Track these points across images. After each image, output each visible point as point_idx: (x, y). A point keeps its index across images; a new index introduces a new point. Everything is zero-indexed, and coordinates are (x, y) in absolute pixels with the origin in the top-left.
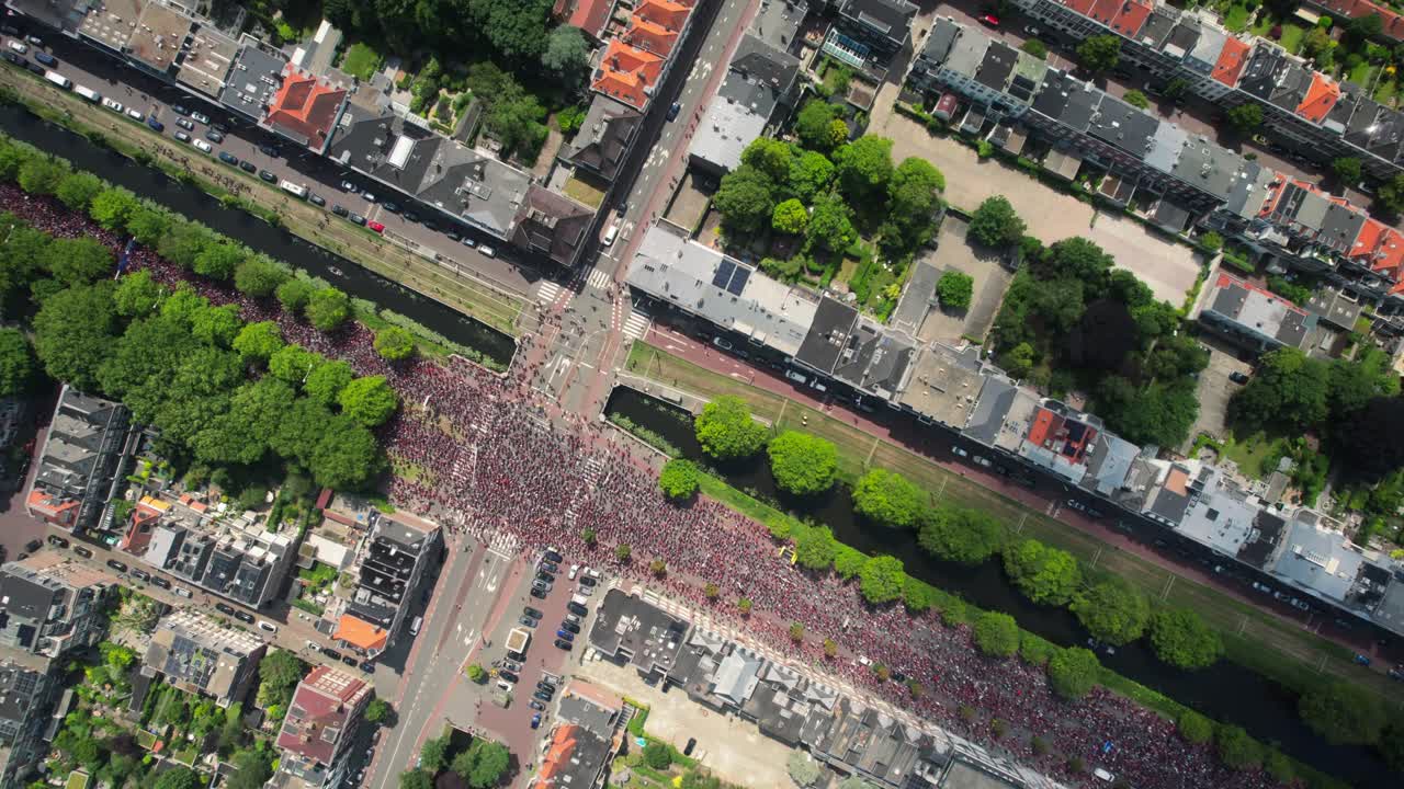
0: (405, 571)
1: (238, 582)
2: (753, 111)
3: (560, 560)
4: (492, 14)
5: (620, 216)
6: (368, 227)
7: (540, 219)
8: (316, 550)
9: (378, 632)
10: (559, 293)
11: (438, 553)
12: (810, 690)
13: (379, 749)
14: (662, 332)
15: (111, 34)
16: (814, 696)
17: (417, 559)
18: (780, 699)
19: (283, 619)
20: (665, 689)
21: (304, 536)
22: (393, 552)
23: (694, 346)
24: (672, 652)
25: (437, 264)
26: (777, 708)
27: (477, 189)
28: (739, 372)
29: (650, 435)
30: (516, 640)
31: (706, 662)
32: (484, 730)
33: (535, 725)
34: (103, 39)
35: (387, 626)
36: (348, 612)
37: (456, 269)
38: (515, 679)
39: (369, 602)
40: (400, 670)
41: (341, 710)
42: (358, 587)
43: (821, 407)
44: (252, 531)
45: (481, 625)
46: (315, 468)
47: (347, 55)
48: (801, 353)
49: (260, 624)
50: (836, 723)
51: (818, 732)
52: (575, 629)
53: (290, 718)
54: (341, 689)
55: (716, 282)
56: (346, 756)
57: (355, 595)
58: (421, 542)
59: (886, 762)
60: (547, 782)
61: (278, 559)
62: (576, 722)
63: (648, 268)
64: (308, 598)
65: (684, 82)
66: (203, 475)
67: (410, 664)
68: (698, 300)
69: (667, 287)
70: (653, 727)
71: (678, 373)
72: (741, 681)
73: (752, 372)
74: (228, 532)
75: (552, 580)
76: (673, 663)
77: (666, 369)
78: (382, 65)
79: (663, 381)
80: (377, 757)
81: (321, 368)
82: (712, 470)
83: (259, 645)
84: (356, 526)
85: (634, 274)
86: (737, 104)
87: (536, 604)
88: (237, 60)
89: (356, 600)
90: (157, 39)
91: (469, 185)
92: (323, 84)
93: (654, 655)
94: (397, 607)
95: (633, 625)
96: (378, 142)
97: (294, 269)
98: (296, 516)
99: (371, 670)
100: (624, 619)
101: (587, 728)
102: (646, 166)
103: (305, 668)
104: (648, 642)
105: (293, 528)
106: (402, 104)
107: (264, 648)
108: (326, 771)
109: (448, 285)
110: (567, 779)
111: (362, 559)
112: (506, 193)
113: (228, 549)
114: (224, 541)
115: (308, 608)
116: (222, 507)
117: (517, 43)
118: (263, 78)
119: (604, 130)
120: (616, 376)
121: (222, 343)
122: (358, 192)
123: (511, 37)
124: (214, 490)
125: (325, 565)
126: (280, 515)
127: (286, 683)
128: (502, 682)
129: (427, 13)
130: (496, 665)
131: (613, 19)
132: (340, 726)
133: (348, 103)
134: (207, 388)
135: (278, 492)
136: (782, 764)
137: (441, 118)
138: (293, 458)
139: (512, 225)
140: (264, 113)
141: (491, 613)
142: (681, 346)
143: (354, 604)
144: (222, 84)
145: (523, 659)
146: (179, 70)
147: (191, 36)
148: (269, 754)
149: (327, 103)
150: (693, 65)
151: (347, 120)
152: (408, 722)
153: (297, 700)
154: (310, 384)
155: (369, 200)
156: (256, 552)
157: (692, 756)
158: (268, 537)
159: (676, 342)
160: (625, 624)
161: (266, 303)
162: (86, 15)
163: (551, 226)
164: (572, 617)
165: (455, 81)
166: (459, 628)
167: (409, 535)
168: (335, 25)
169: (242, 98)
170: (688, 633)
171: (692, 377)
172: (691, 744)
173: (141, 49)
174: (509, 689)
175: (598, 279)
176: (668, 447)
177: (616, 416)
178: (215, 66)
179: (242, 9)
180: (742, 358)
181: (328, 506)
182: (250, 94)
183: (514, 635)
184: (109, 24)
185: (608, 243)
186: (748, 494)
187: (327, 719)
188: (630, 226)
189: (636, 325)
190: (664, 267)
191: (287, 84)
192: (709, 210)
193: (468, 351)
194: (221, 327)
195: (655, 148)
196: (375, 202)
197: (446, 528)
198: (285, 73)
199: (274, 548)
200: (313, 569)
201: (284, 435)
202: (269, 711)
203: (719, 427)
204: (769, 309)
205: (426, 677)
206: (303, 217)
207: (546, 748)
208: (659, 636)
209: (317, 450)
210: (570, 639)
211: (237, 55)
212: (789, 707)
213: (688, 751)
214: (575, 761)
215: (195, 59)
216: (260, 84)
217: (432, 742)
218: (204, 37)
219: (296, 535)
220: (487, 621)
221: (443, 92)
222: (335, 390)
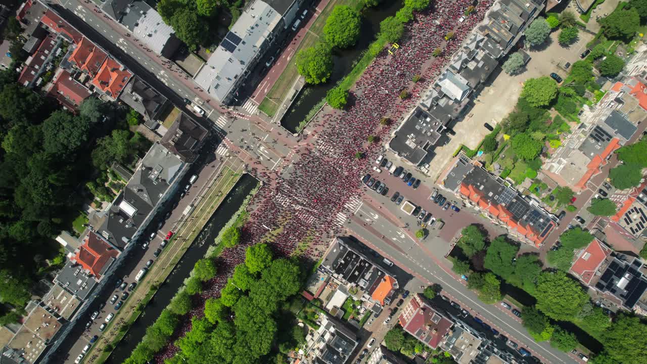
0: (354, 256)
1: (341, 349)
2: (145, 13)
3: (369, 176)
4: (61, 141)
5: (190, 103)
6: (168, 240)
7: (177, 139)
8: (335, 307)
9: (385, 280)
10: (224, 146)
11: (351, 241)
12: (470, 46)
13: (452, 298)
14: (257, 94)
15: (37, 349)
16: (474, 44)
17: (349, 249)
18: (472, 65)
19: (369, 334)
20: (453, 133)
21: (327, 312)
22: (343, 262)
23: (268, 78)
24: (432, 119)
25: (196, 207)
26: (477, 68)
27: (156, 173)
28: (288, 56)
29: (312, 113)
30: (408, 208)
31: (442, 102)
32: (454, 238)
33: (458, 210)
34: (39, 353)
35: (383, 275)
36: (370, 294)
37: (200, 198)
38: (430, 215)
39: (367, 281)
40: (410, 277)
41: (424, 309)
42: (357, 286)
43: (316, 15)
44: (316, 337)
45: (395, 227)
46: (287, 293)
47: (77, 232)
48: (280, 12)
49: (369, 346)
50: (492, 35)
51: (495, 47)
52: (409, 176)
53: (422, 338)
54: (413, 309)
55: (232, 51)
56: (451, 316)
57: (362, 288)
58: (340, 245)
59: (521, 11)
60: (490, 205)
61: (334, 327)
62: (459, 182)
63: (217, 87)
64: (360, 317)
65: (127, 55)
66: (281, 357)
67: (409, 271)
68: (239, 63)
69: (229, 79)
70: (473, 145)
71: (281, 89)
72: (456, 83)
73: (289, 49)
74: (313, 350)
75: (379, 182)
76: (439, 120)
77: (277, 96)
78: (85, 214)
79: (283, 98)
80: (456, 300)
81: (235, 280)
82: (338, 83)
83: (379, 349)
84: (327, 282)
85: (218, 97)
86: (139, 22)
87: (391, 194)
88: (64, 286)
89: (365, 287)
90: (44, 325)
91: (153, 177)
92: (84, 243)
93: (432, 130)
94: (374, 266)
95: (412, 138)
96: (121, 221)
97: (184, 285)
98: (314, 313)
99: (408, 292)
100: (407, 142)
101: (465, 177)
102: (166, 84)
103: (398, 326)
104: (423, 132)
105: (321, 317)
106: (107, 206)
107: (382, 347)
108: (456, 326)
109: (208, 204)
110: (491, 194)
111: (344, 281)
112: (161, 157)
113: (322, 351)
114: (317, 353)
115: (366, 318)
116: (301, 352)
117: (80, 131)
118: (75, 275)
119: (136, 94)
120: (275, 123)
121: (210, 329)
122: (149, 241)
123: (76, 133)
124: (291, 354)
125: (344, 304)
126: (311, 321)
127: (403, 338)
128: (429, 223)
129: (54, 176)
130: (419, 223)
131: (84, 84)
132: (433, 312)
133: (98, 232)
134: (231, 341)
135: (300, 320)
136: (509, 78)
137: (120, 188)
138: (280, 304)
139: (178, 157)
140: (93, 278)
141: (390, 220)
142: (267, 85)
143: (367, 289)
144: (74, 297)
145: (420, 208)
146: (63, 318)
147: (46, 307)
148: (441, 357)
149: (94, 242)
150: (119, 48)
151: (106, 234)
152: (441, 279)
153: (413, 333)
154: (242, 286)
155: (154, 236)
156: (327, 337)
157: (494, 127)
158: (321, 330)
159: (263, 87)
160: (411, 143)
161: (196, 302)
162: (25, 359)
163: (181, 133)
164: (402, 176)
165: (102, 177)
166: (395, 239)
167: (335, 251)
168: (59, 234)
169: (84, 288)
170: (423, 108)
171: (285, 82)
172: (487, 126)
173: (48, 335)
174: (434, 219)
175: (221, 122)
176: (321, 104)
177: (297, 129)
178: (65, 298)
179: (42, 280)
180: (280, 53)
181: (313, 295)
182: (82, 284)
183: (405, 208)
184: (31, 348)
185: (203, 113)
186: (355, 66)
187: (427, 318)
188: (197, 99)
189: (250, 107)
190: (218, 77)
191: (80, 262)
192: (197, 54)
193: (246, 201)
194: (201, 327)
195: (158, 77)
196: (156, 233)
197: (338, 235)
198: (74, 262)
199: (327, 327)
200: (345, 311)
201: (264, 305)
202: (417, 352)
203: (311, 64)
204: (253, 24)
205: (418, 264)
206: (157, 273)
207: (471, 203)
208: (421, 125)
209: (277, 289)
210: (413, 180)
211: (61, 286)
212: (478, 62)
213: (490, 128)
214: (482, 187)
215: (59, 308)
216: (78, 277)
217: (454, 267)
218: (48, 302)
219: (325, 316)
220: (393, 223)
221: (107, 185)
222: (248, 274)
